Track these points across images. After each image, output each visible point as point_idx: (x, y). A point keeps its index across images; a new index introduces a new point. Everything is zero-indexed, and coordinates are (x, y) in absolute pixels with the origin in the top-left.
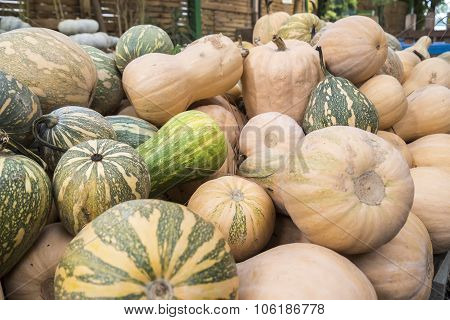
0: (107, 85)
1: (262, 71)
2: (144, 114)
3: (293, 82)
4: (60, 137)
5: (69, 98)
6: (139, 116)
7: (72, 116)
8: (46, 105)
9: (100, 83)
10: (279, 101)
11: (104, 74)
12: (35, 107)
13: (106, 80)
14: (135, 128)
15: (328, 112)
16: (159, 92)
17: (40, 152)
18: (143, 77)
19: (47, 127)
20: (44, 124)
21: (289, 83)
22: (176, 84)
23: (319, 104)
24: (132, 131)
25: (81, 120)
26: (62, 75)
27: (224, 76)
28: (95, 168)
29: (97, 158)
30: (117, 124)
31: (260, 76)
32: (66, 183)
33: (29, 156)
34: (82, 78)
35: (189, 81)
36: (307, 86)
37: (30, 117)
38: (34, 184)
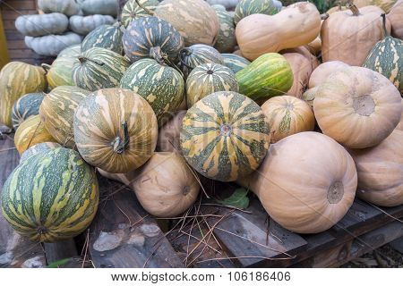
0: (226, 34)
1: (335, 30)
2: (246, 55)
3: (358, 40)
4: (193, 61)
5: (201, 40)
6: (243, 56)
7: (200, 49)
8: (187, 43)
9: (221, 32)
10: (345, 54)
11: (225, 27)
12: (181, 43)
13: (226, 31)
14: (238, 63)
15: (377, 63)
16: (257, 40)
17: (181, 68)
18: (247, 30)
19: (186, 55)
20: (185, 53)
21: (355, 41)
22: (269, 36)
23: (373, 58)
24: (236, 64)
25: (205, 52)
26: (198, 25)
27: (305, 32)
28: (208, 77)
29: (210, 72)
30: (227, 58)
31: (333, 33)
32: (192, 84)
33: (176, 68)
34: (210, 28)
35: (278, 34)
36: (369, 44)
37: (178, 48)
38: (177, 82)
